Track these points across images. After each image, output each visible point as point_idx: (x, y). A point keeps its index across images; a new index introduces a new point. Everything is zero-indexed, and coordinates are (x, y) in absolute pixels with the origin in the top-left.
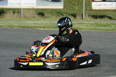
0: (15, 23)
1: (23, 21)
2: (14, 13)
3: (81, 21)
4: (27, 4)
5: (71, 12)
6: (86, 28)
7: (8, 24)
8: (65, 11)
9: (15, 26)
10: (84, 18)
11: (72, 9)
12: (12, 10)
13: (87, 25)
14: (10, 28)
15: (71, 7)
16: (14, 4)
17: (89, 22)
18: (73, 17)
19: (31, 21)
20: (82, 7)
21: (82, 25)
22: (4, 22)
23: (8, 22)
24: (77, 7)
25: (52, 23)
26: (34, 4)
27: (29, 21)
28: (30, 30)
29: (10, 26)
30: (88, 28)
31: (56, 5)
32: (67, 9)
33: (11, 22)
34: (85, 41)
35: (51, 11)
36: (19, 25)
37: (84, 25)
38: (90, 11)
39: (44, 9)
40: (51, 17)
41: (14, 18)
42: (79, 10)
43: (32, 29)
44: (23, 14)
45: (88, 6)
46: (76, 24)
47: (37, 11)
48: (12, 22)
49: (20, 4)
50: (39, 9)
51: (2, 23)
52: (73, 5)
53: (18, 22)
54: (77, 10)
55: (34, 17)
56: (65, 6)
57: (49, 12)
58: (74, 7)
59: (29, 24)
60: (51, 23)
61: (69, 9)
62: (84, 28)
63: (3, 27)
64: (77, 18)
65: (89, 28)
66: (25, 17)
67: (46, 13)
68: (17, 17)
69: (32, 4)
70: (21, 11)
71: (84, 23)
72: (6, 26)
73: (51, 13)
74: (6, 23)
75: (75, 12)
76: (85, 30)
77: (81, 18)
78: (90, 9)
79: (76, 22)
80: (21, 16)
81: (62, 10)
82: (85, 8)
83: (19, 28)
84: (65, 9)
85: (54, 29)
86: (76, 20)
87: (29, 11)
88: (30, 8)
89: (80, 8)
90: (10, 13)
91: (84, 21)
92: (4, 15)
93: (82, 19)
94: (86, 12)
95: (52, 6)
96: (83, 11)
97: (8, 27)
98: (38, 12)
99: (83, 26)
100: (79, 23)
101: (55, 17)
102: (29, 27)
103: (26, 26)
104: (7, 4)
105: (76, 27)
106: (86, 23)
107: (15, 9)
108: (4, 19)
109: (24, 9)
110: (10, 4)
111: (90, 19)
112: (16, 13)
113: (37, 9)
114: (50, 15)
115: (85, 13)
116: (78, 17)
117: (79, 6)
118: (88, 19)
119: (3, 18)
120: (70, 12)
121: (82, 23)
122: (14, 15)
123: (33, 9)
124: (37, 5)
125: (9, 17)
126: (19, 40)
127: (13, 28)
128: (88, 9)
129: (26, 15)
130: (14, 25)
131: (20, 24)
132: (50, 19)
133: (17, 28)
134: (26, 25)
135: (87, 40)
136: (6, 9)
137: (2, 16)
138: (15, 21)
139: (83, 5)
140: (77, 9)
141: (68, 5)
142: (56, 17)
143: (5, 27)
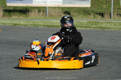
0: (40, 22)
1: (48, 20)
2: (39, 11)
3: (109, 20)
4: (52, 2)
5: (99, 10)
6: (114, 27)
7: (33, 23)
8: (92, 9)
9: (41, 25)
10: (112, 17)
11: (100, 8)
12: (37, 9)
13: (115, 24)
14: (35, 27)
15: (99, 5)
16: (40, 2)
17: (118, 22)
18: (101, 16)
19: (57, 20)
20: (110, 6)
21: (110, 24)
22: (29, 21)
23: (33, 21)
24: (105, 5)
25: (79, 22)
26: (60, 2)
27: (54, 20)
28: (56, 29)
29: (35, 25)
30: (116, 27)
31: (83, 3)
32: (94, 7)
33: (36, 21)
34: (113, 41)
35: (78, 10)
36: (44, 24)
37: (112, 24)
38: (119, 10)
39: (70, 7)
40: (78, 16)
41: (39, 17)
42: (107, 8)
43: (58, 29)
44: (48, 12)
45: (117, 4)
46: (104, 23)
47: (64, 9)
48: (38, 21)
49: (45, 2)
50: (65, 7)
51: (27, 22)
52: (101, 3)
53: (43, 21)
54: (105, 9)
55: (60, 16)
56: (92, 4)
57: (76, 11)
58: (102, 6)
59: (54, 23)
60: (77, 22)
61: (97, 8)
62: (112, 27)
63: (28, 26)
64: (104, 16)
65: (118, 27)
66: (51, 15)
67: (72, 11)
68: (42, 15)
69: (58, 2)
70: (46, 10)
71: (112, 22)
72: (31, 25)
73: (78, 11)
74: (31, 22)
75: (102, 11)
76: (113, 30)
77: (109, 17)
78: (118, 7)
79: (104, 21)
80: (46, 15)
81: (90, 9)
82: (113, 6)
83: (44, 27)
84: (93, 8)
85: (81, 28)
86: (103, 19)
87: (55, 10)
88: (56, 6)
89: (108, 6)
90: (35, 12)
91: (112, 21)
92: (28, 14)
93: (111, 18)
94: (114, 10)
95: (78, 4)
96: (111, 9)
97: (32, 26)
98: (64, 11)
99: (112, 26)
100: (107, 23)
101: (81, 16)
102: (55, 26)
103: (51, 26)
104: (32, 3)
105: (104, 26)
106: (114, 22)
107: (41, 7)
108: (29, 18)
109: (49, 7)
110: (35, 2)
111: (118, 18)
112: (41, 11)
113: (63, 7)
114: (77, 14)
115: (113, 12)
116: (106, 16)
117: (107, 5)
118: (117, 18)
119: (27, 16)
120: (97, 10)
121: (110, 23)
122: (39, 13)
123: (59, 8)
124: (63, 4)
125: (34, 16)
126: (44, 39)
127: (38, 27)
128: (117, 8)
129: (52, 14)
130: (39, 24)
131: (46, 23)
132: (77, 18)
133: (42, 27)
134: (52, 24)
135: (115, 40)
136: (31, 7)
137: (26, 15)
138: (40, 20)
139: (111, 3)
140: (105, 7)
141: (96, 3)
142: (83, 15)
143: (29, 27)
